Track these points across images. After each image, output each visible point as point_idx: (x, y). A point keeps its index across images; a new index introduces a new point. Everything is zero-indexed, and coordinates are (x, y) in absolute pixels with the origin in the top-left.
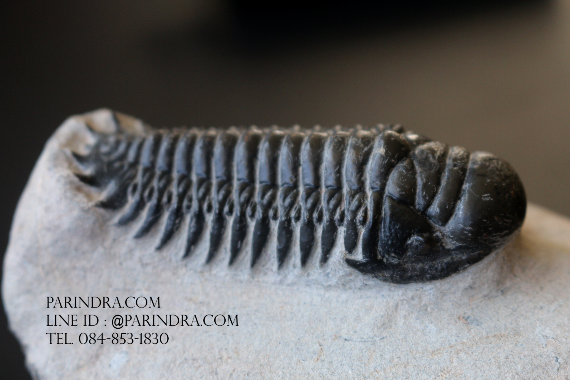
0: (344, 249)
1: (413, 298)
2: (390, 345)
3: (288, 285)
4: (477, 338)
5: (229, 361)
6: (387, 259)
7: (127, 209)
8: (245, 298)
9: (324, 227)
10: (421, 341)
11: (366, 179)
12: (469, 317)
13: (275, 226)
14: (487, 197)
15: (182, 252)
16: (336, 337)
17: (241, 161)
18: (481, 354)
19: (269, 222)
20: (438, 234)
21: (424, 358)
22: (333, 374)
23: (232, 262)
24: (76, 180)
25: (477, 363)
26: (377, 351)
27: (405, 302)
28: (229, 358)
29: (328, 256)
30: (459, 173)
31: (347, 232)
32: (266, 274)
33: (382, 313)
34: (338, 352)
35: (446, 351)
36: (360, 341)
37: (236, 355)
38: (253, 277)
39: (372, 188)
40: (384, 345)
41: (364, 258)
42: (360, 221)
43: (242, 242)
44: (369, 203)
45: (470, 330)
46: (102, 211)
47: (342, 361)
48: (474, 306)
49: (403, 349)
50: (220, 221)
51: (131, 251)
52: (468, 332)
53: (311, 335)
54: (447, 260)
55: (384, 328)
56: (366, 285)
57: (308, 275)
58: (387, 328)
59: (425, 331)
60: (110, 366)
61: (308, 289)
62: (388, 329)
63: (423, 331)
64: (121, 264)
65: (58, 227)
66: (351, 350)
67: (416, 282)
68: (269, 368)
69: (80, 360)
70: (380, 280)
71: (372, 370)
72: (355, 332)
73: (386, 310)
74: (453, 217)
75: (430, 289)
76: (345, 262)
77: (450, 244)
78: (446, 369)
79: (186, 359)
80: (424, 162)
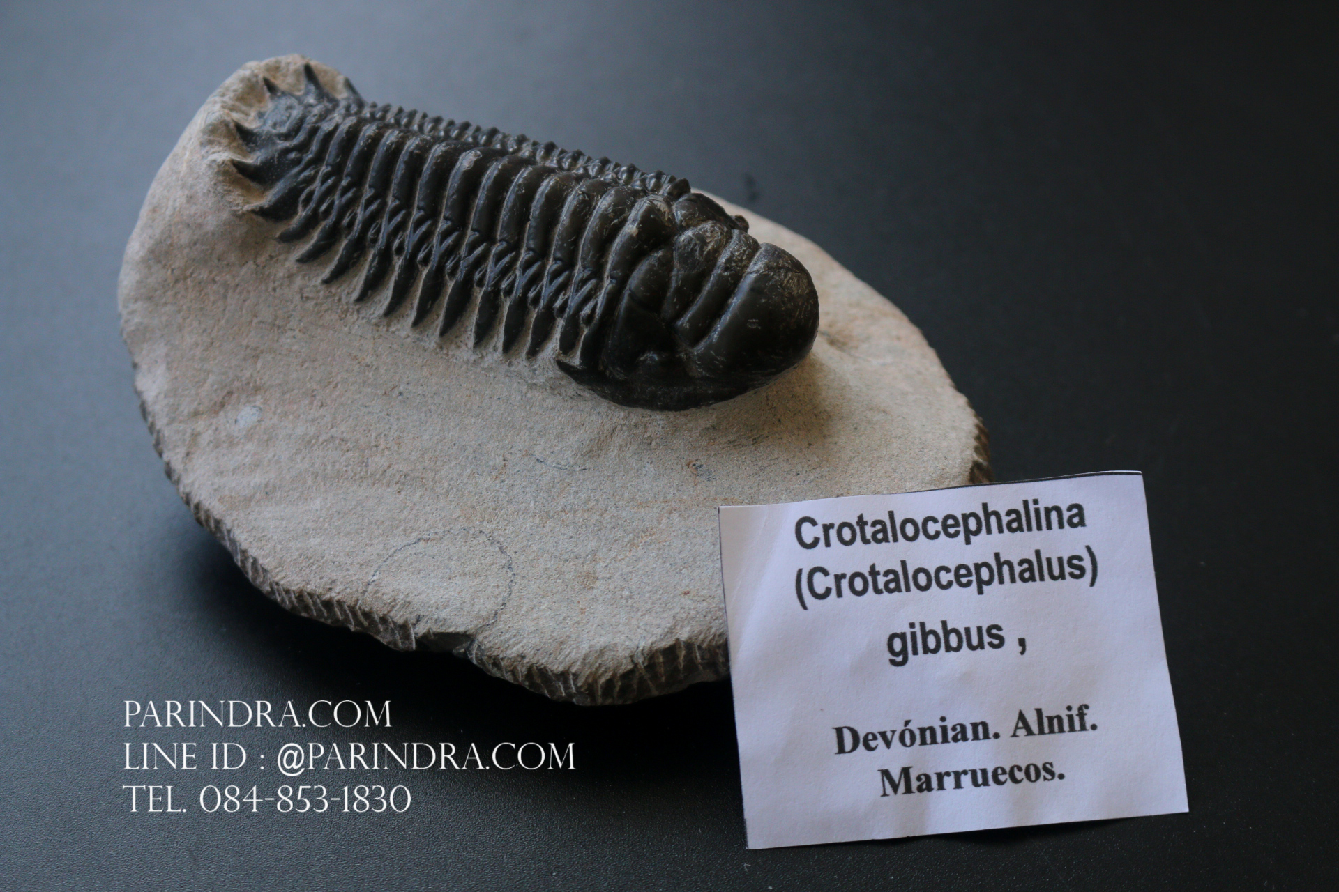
0: (558, 347)
1: (636, 426)
2: (591, 481)
3: (484, 369)
4: (701, 498)
5: (387, 452)
6: (611, 373)
7: (295, 222)
8: (425, 371)
9: (538, 312)
10: (631, 485)
11: (606, 262)
12: (700, 466)
13: (479, 294)
14: (754, 323)
15: (356, 295)
16: (527, 454)
17: (453, 194)
18: (699, 521)
19: (472, 287)
20: (683, 355)
21: (628, 508)
22: (510, 502)
23: (416, 324)
24: (233, 169)
25: (690, 531)
26: (573, 484)
27: (625, 428)
28: (388, 448)
29: (537, 349)
30: (728, 281)
31: (565, 327)
32: (459, 347)
33: (593, 437)
34: (524, 474)
35: (657, 506)
36: (555, 467)
37: (396, 447)
38: (441, 348)
39: (612, 277)
40: (584, 480)
41: (581, 364)
42: (583, 320)
43: (433, 303)
44: (601, 298)
45: (696, 485)
46: (260, 219)
47: (526, 487)
48: (713, 453)
49: (605, 490)
50: (410, 269)
51: (290, 276)
52: (693, 487)
53: (497, 443)
54: (688, 389)
55: (590, 457)
56: (580, 395)
57: (510, 364)
58: (593, 456)
59: (640, 471)
60: (236, 421)
61: (507, 380)
62: (594, 459)
63: (637, 471)
64: (274, 289)
65: (200, 226)
66: (541, 475)
67: (643, 408)
68: (434, 474)
69: (199, 404)
70: (598, 395)
71: (559, 509)
72: (552, 452)
73: (599, 433)
74: (707, 338)
75: (660, 420)
76: (556, 364)
77: (697, 371)
78: (649, 530)
79: (332, 437)
80: (688, 257)
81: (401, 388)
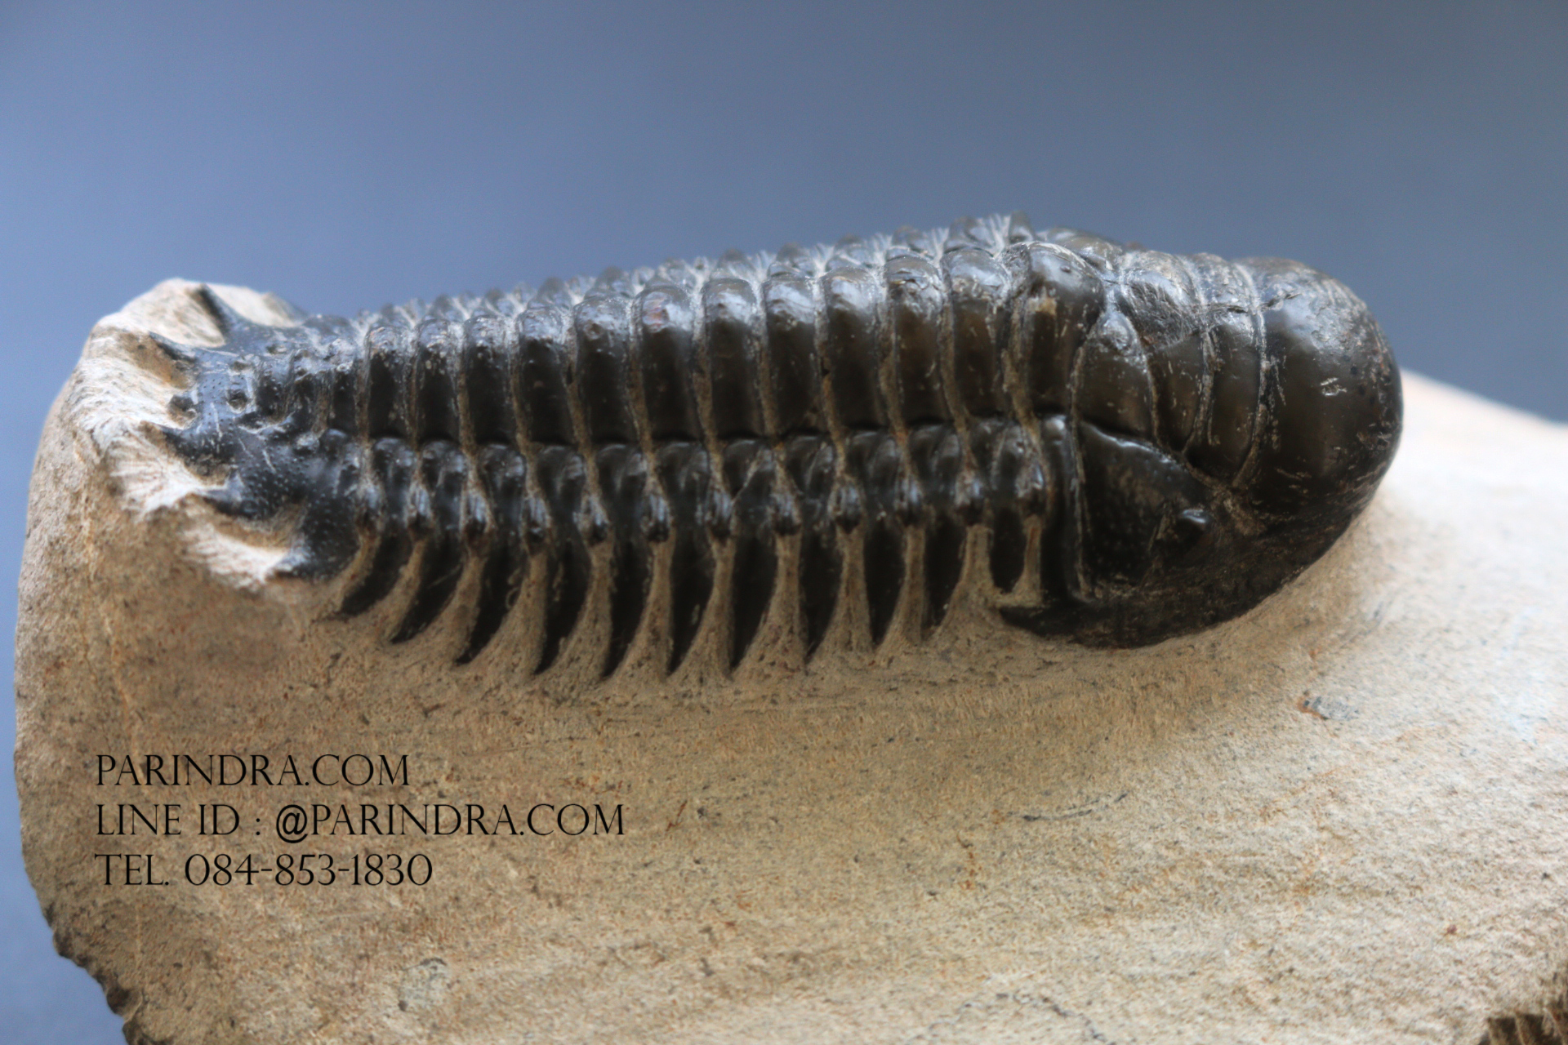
0: (989, 584)
1: (1171, 678)
2: (1146, 812)
4: (1360, 753)
8: (725, 751)
9: (929, 532)
10: (1222, 789)
12: (1318, 701)
13: (787, 551)
14: (1331, 385)
15: (530, 659)
16: (1001, 816)
19: (774, 542)
20: (1222, 502)
21: (1245, 831)
23: (676, 662)
26: (1117, 833)
29: (942, 606)
31: (991, 538)
32: (768, 678)
34: (1016, 855)
35: (1292, 803)
36: (1066, 817)
41: (1042, 598)
42: (1028, 508)
43: (701, 608)
44: (1042, 452)
45: (1334, 735)
47: (1033, 876)
48: (1326, 668)
49: (1183, 818)
52: (1331, 741)
53: (932, 823)
56: (1050, 663)
61: (891, 698)
66: (1049, 842)
72: (1046, 793)
73: (1111, 721)
74: (1256, 451)
78: (1308, 850)
81: (697, 802)
